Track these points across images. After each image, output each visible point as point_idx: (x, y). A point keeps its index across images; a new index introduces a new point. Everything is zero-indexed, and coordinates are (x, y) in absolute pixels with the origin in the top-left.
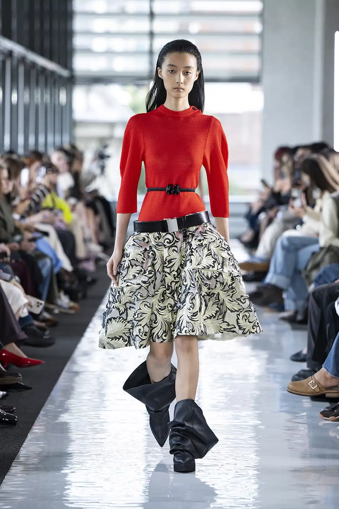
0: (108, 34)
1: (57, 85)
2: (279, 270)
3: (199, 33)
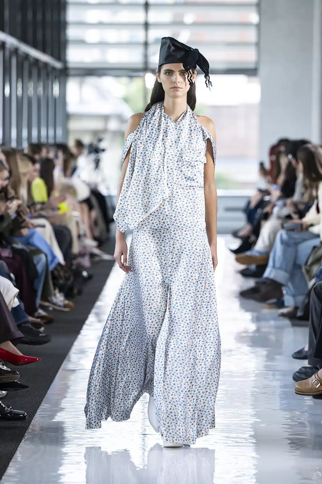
0: (100, 24)
1: (50, 77)
2: (278, 265)
3: (195, 24)
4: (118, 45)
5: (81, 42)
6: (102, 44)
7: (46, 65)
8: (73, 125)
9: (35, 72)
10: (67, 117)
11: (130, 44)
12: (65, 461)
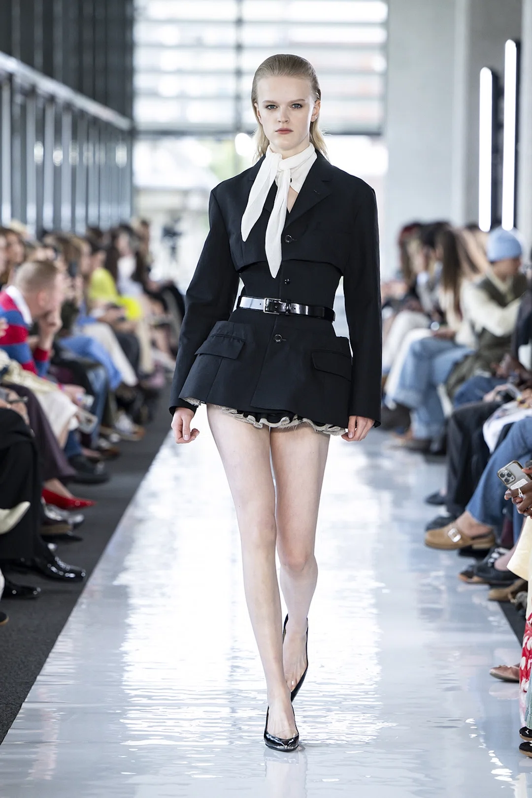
7: (106, 124)
8: (145, 203)
10: (135, 191)
12: (130, 635)
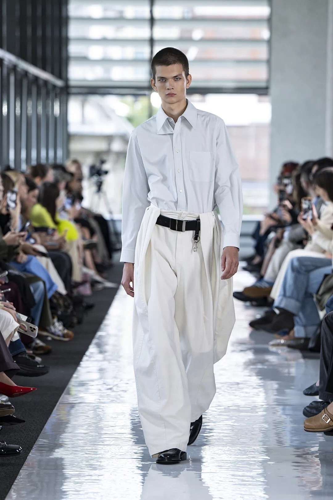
0: (104, 40)
1: (51, 96)
2: (288, 293)
3: (203, 40)
4: (123, 62)
5: (84, 59)
6: (106, 61)
7: (46, 82)
8: (75, 146)
9: (34, 90)
10: (69, 137)
11: (135, 61)
